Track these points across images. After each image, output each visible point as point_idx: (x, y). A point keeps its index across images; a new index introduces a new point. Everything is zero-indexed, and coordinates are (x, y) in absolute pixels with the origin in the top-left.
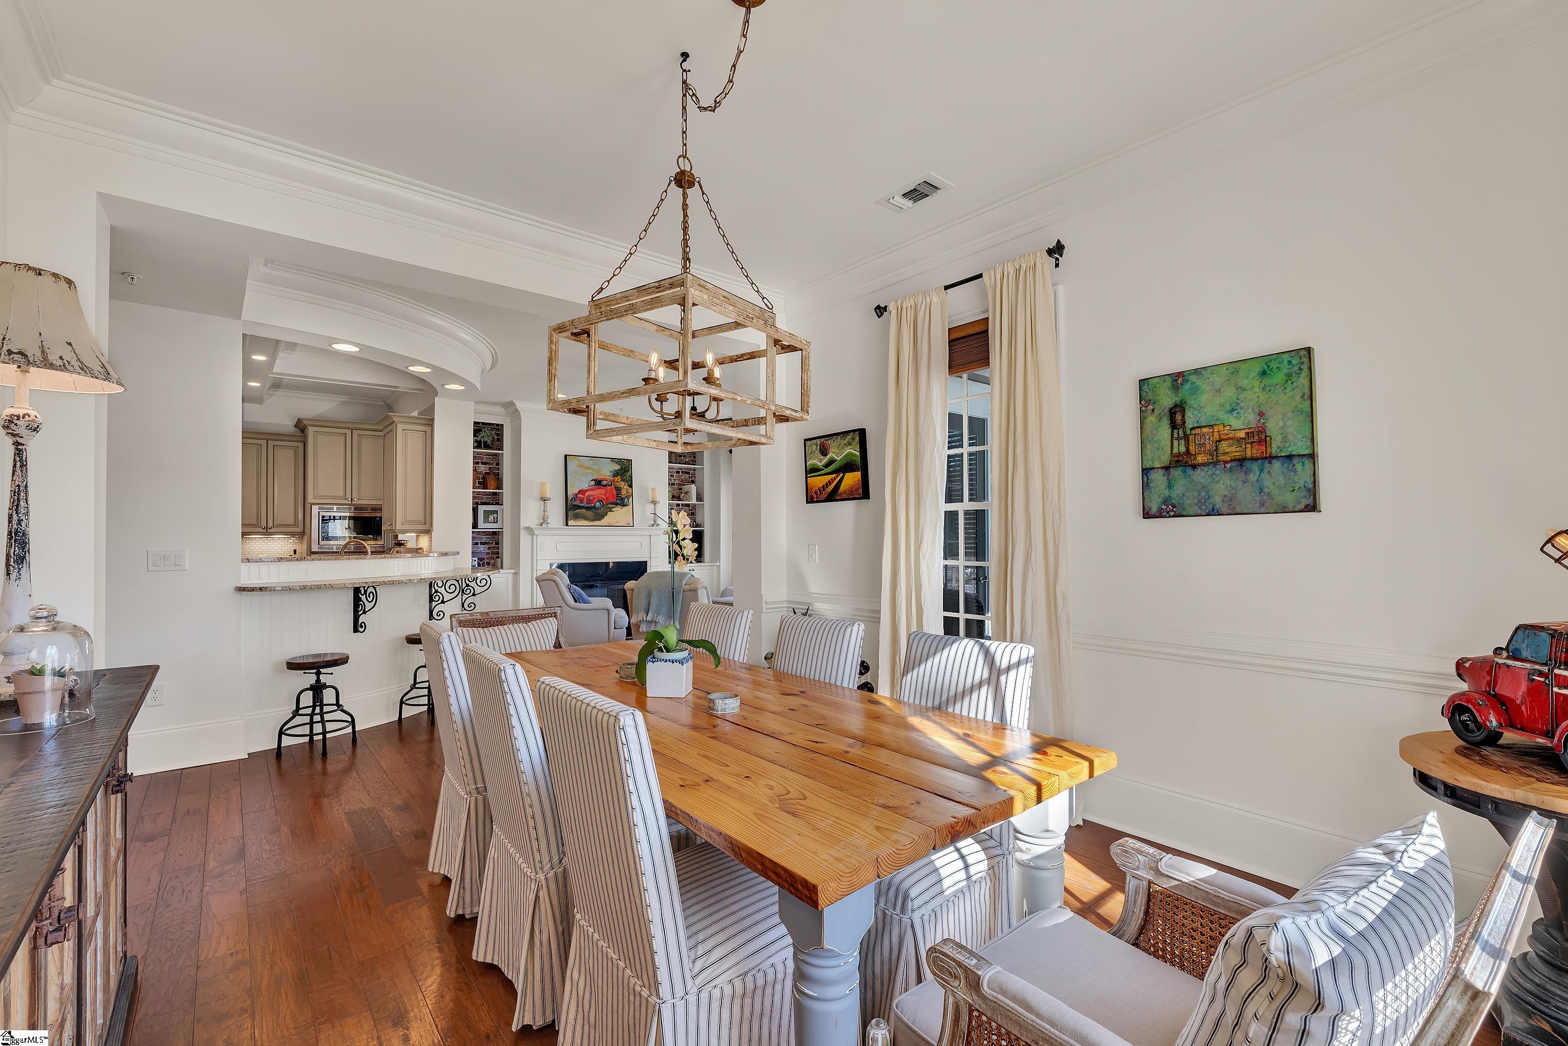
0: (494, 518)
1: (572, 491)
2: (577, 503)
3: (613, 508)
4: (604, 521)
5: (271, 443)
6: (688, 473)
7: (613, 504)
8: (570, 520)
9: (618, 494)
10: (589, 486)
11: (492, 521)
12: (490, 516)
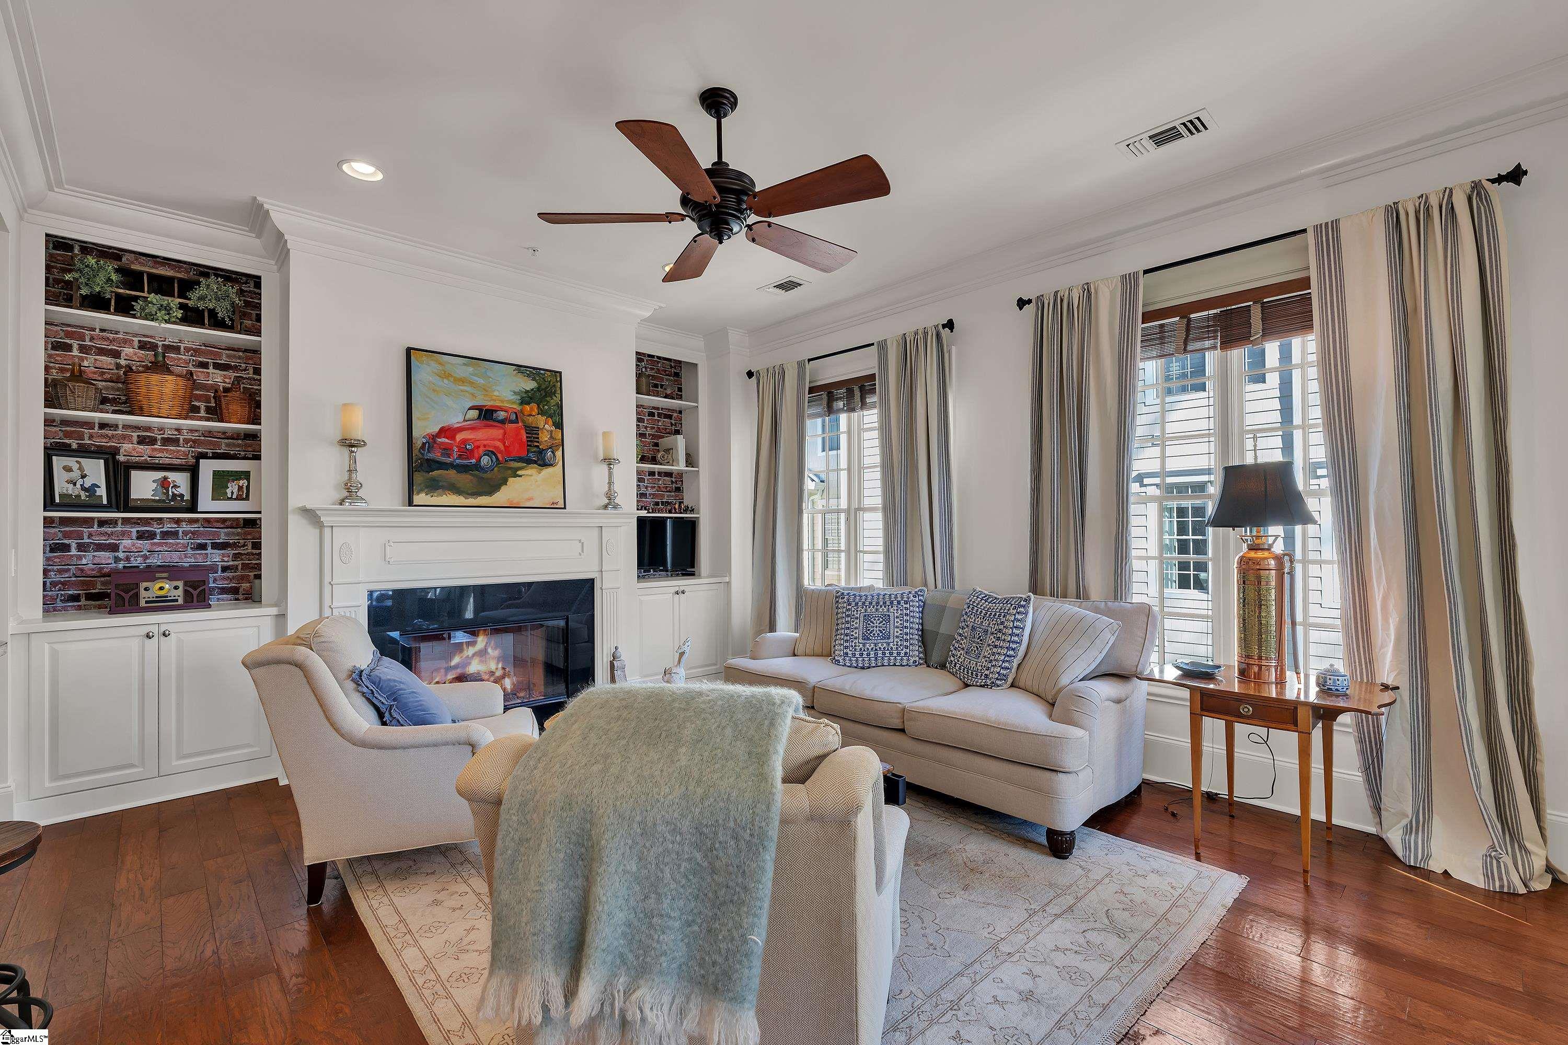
0: (240, 488)
1: (425, 427)
2: (436, 455)
3: (520, 468)
4: (500, 497)
6: (670, 417)
7: (520, 460)
8: (418, 493)
9: (531, 441)
10: (465, 421)
11: (234, 497)
12: (229, 485)
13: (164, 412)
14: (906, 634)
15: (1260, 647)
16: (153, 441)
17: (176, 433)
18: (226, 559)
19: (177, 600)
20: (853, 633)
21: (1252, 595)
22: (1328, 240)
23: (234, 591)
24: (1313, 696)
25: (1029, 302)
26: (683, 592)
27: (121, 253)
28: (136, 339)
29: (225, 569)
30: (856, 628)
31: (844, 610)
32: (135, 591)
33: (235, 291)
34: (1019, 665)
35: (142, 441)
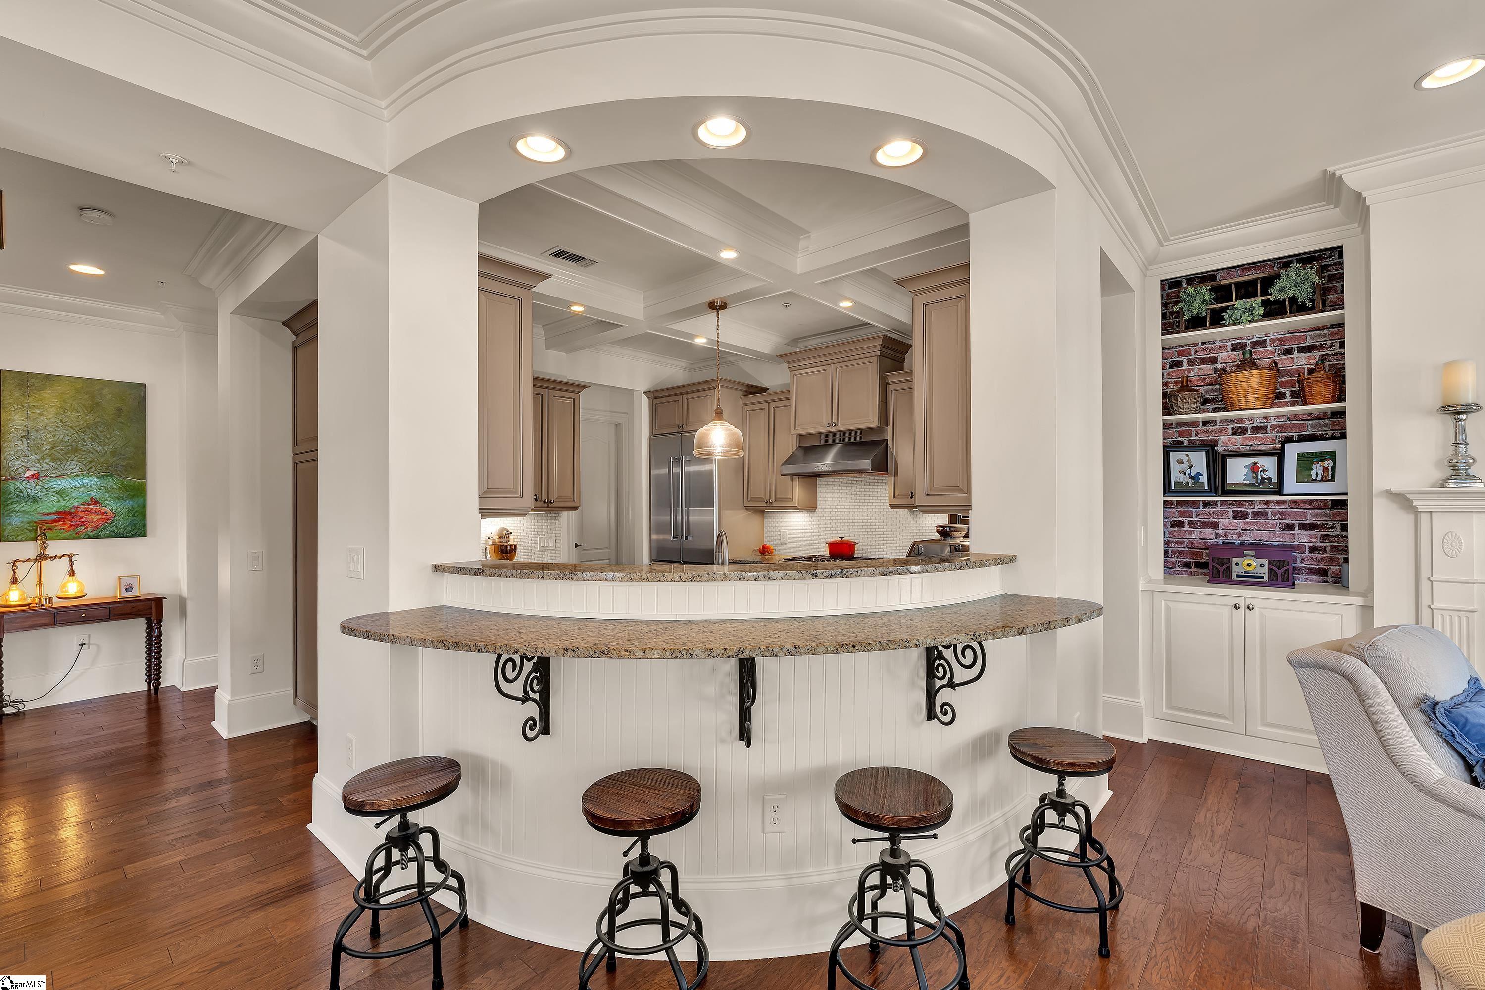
11: (1319, 478)
12: (1314, 467)
13: (1250, 405)
16: (1244, 431)
17: (1265, 421)
18: (1313, 540)
19: (1262, 577)
23: (1323, 573)
27: (1215, 273)
28: (1229, 344)
29: (1312, 550)
32: (1227, 565)
33: (1314, 271)
35: (1235, 432)
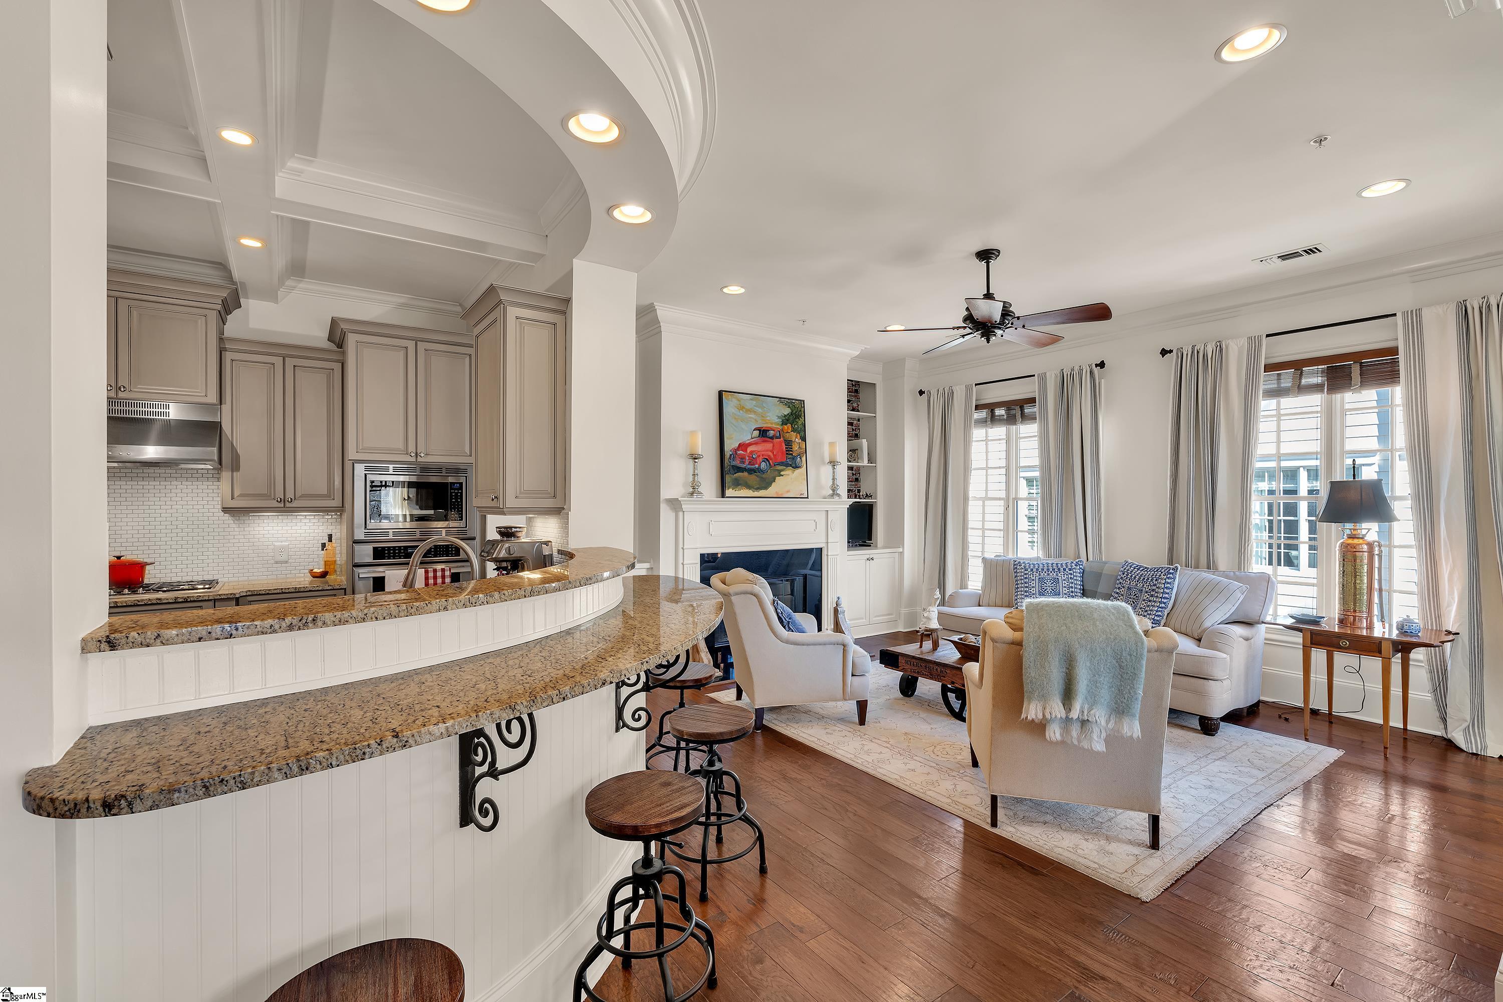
1: (730, 445)
2: (737, 462)
3: (782, 470)
4: (772, 490)
5: (290, 362)
6: (852, 424)
7: (781, 464)
8: (728, 489)
9: (788, 451)
10: (752, 438)
14: (1072, 592)
15: (1355, 604)
20: (1031, 591)
21: (1349, 568)
22: (1412, 322)
24: (1395, 634)
25: (1171, 351)
26: (872, 559)
30: (1033, 587)
31: (1023, 574)
34: (1168, 614)
